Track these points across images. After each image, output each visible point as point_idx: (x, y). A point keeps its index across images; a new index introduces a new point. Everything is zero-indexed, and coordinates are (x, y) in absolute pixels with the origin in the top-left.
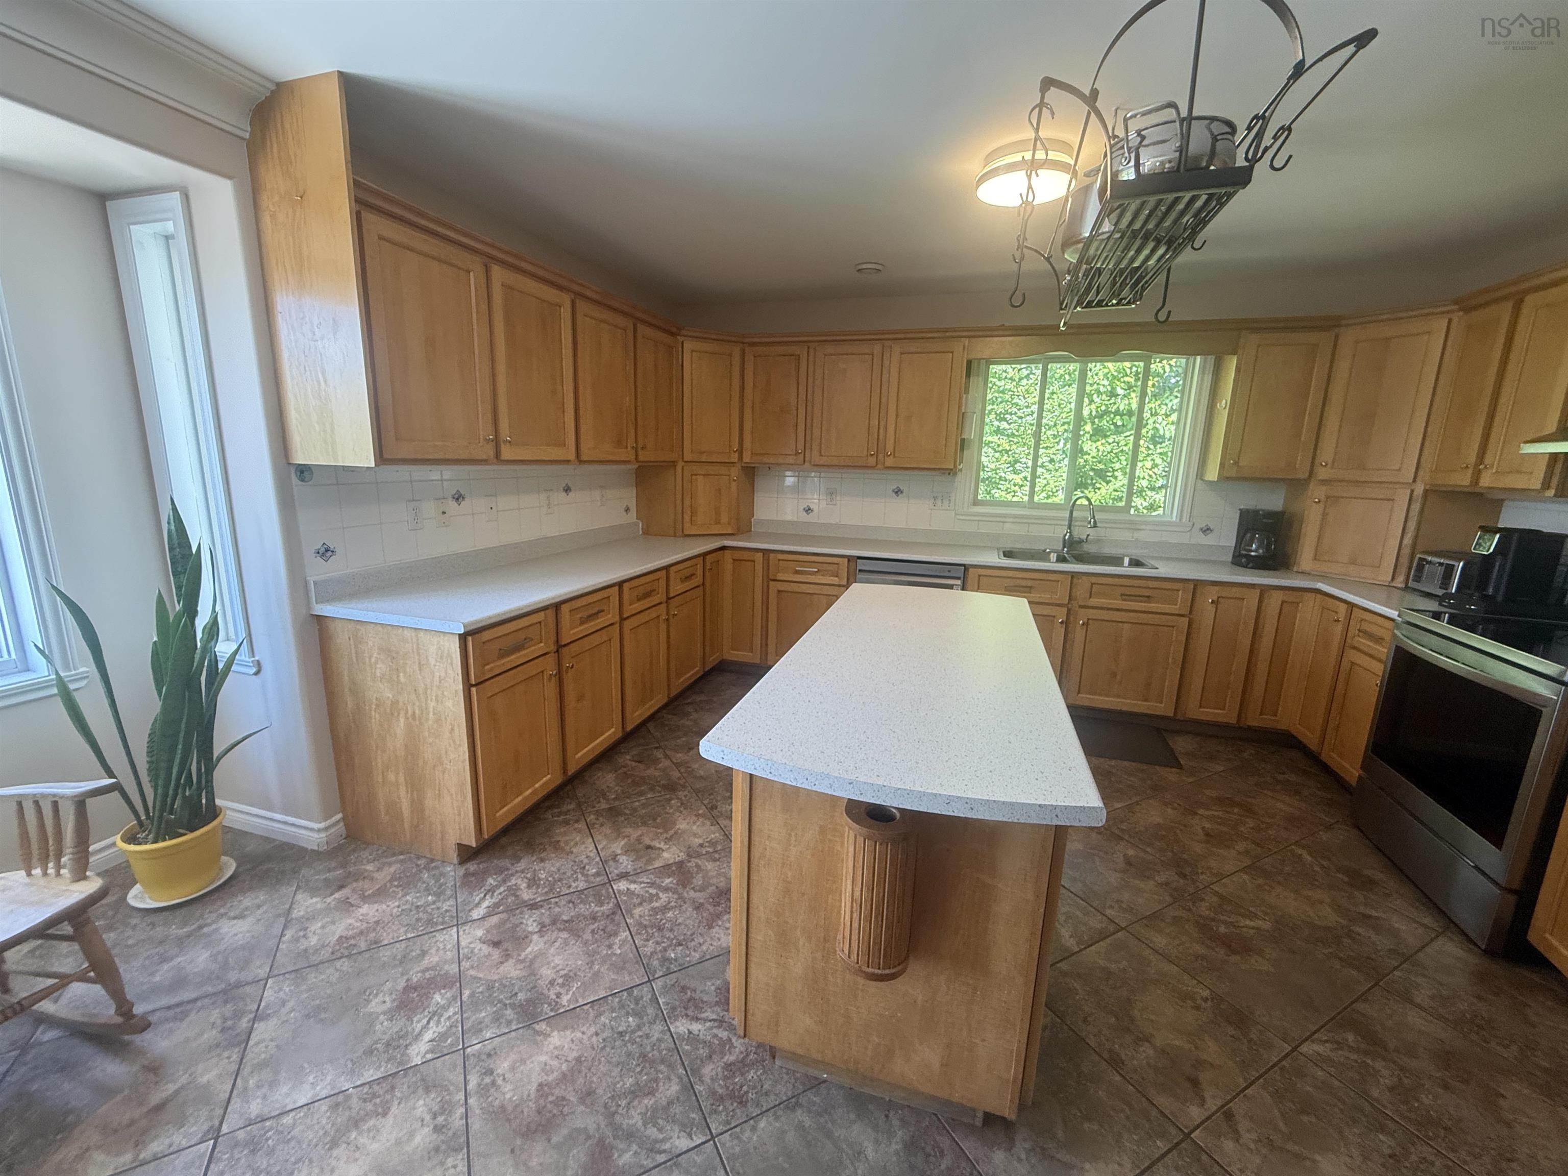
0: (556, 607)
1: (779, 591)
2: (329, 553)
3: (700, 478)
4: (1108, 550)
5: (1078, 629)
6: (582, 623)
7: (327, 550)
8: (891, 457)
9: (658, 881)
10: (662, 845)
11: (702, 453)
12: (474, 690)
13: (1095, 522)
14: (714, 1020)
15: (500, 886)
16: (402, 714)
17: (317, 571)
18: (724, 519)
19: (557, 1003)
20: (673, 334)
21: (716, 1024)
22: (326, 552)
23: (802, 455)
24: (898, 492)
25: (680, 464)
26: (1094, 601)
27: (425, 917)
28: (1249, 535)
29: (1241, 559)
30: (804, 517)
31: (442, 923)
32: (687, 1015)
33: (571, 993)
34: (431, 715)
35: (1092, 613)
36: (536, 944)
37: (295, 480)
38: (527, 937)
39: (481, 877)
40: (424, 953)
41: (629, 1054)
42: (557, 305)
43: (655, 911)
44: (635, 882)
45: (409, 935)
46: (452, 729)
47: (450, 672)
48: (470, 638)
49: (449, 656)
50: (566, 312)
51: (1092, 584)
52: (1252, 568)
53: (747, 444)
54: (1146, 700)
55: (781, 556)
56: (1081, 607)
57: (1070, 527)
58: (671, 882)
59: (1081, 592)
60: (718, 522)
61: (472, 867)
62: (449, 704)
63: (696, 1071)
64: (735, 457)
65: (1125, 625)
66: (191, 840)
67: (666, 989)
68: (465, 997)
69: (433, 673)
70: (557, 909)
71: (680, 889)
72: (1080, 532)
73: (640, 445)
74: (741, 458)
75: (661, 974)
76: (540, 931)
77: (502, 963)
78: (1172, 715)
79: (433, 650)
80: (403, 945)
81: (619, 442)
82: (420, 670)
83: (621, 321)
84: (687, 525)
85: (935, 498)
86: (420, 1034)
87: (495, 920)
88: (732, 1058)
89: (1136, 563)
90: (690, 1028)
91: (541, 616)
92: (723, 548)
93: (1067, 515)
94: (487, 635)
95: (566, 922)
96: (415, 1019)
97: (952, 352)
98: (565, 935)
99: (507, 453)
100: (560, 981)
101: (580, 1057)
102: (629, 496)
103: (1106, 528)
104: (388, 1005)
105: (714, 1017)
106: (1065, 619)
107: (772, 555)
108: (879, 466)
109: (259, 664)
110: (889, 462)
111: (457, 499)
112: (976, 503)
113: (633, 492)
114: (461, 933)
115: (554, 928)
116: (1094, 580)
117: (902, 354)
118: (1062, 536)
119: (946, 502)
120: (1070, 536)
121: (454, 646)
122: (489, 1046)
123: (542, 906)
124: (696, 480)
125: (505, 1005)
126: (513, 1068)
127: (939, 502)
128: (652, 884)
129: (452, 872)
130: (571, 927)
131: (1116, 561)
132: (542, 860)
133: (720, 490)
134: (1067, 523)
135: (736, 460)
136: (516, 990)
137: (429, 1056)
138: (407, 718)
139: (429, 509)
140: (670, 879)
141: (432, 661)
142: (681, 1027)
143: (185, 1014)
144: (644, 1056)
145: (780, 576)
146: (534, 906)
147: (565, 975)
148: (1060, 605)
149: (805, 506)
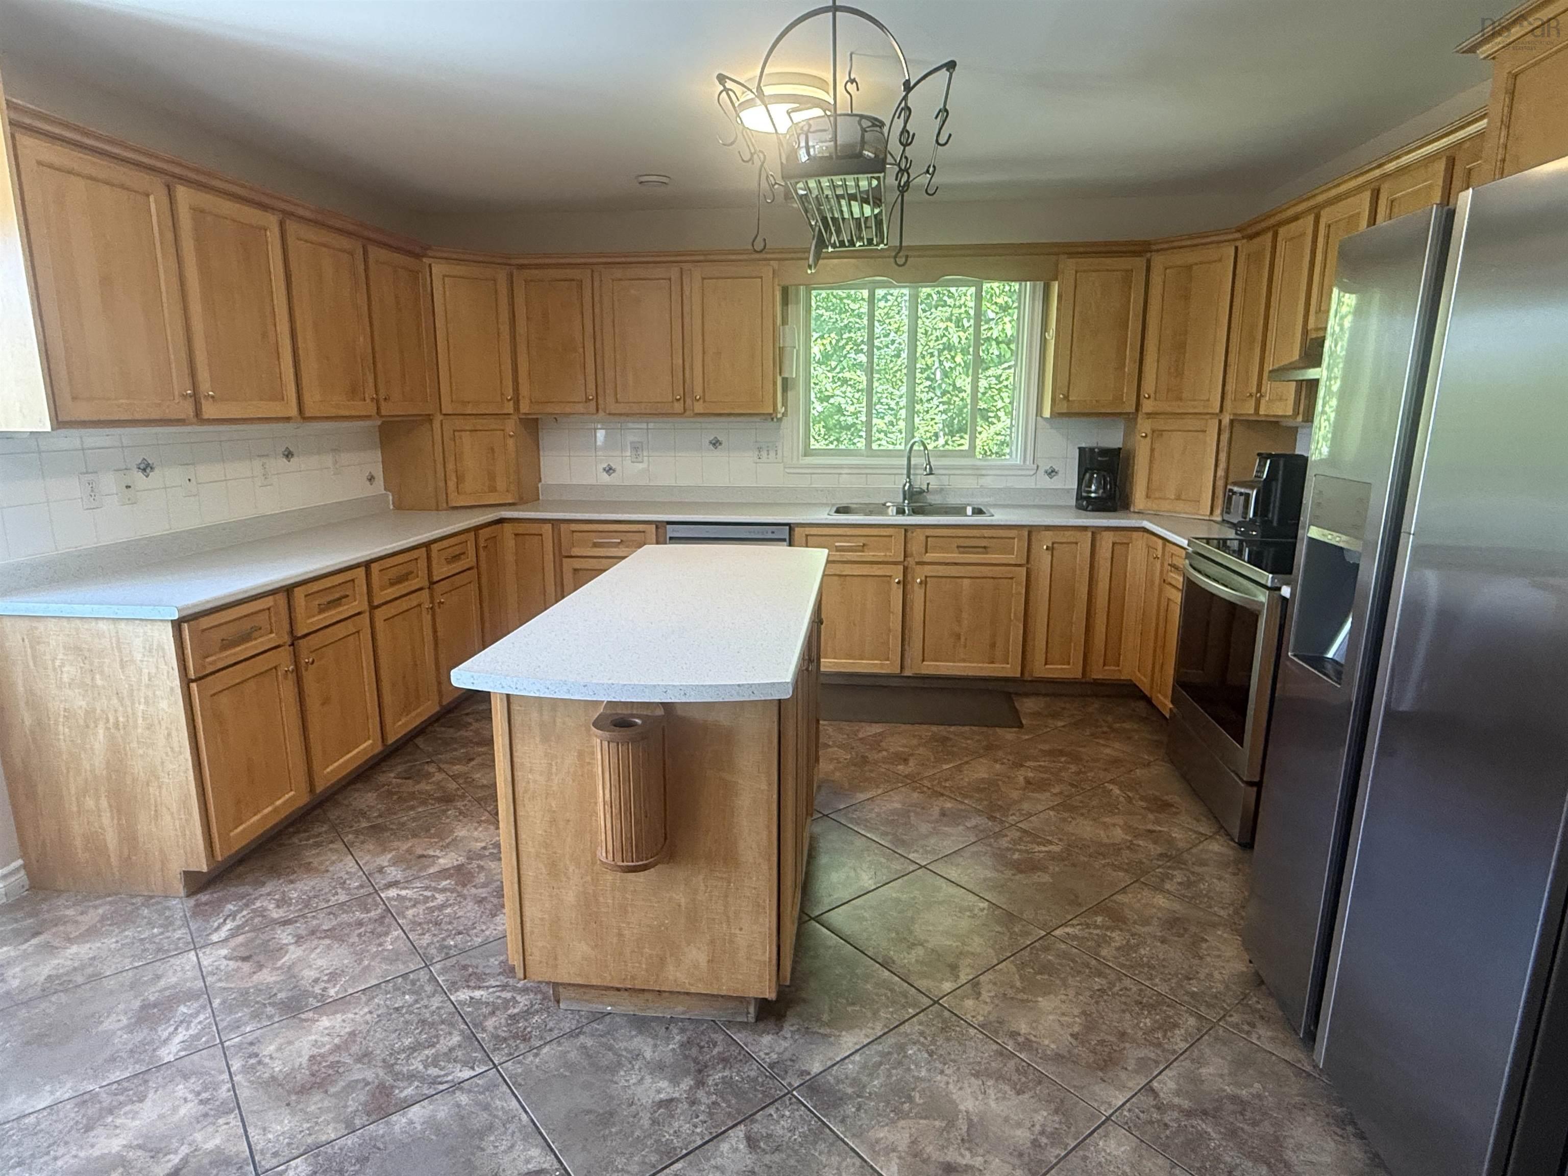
0: (288, 590)
1: (575, 570)
3: (466, 437)
4: (953, 500)
5: (916, 587)
6: (321, 611)
8: (701, 401)
9: (433, 884)
10: (438, 853)
11: (465, 403)
12: (194, 686)
13: (931, 468)
14: (497, 986)
15: (242, 910)
16: (101, 725)
18: (501, 484)
19: (323, 996)
20: (418, 256)
21: (500, 989)
23: (593, 403)
24: (716, 443)
25: (439, 418)
26: (930, 556)
27: (153, 947)
28: (1088, 475)
29: (1085, 503)
30: (605, 478)
31: (176, 950)
32: (468, 987)
33: (338, 986)
34: (140, 721)
35: (928, 570)
36: (294, 953)
38: (281, 949)
39: (217, 905)
40: (158, 977)
41: (407, 1022)
42: (260, 229)
43: (431, 910)
44: (407, 888)
45: (136, 964)
46: (169, 735)
47: (163, 666)
48: (185, 626)
49: (161, 647)
50: (273, 236)
51: (927, 537)
52: (1093, 510)
53: (524, 390)
54: (993, 662)
55: (574, 527)
56: (918, 563)
57: (909, 477)
58: (450, 884)
59: (916, 547)
60: (493, 489)
61: (204, 897)
62: (164, 704)
63: (480, 1025)
64: (509, 408)
65: (965, 580)
67: (444, 971)
68: (215, 1005)
69: (140, 671)
70: (315, 922)
71: (459, 888)
72: (920, 481)
73: (382, 396)
74: (517, 409)
75: (439, 959)
76: (296, 942)
77: (254, 973)
78: (1018, 675)
79: (138, 642)
80: (130, 973)
81: (354, 392)
82: (122, 667)
83: (345, 243)
84: (453, 495)
85: (760, 449)
86: (168, 1039)
87: (241, 939)
88: (516, 1011)
89: (978, 511)
90: (472, 995)
91: (269, 602)
92: (501, 521)
93: (905, 462)
94: (205, 622)
95: (327, 930)
96: (160, 1029)
97: (761, 278)
98: (327, 941)
99: (209, 410)
100: (326, 978)
101: (353, 1031)
102: (373, 461)
103: (950, 475)
104: (125, 1022)
105: (498, 983)
106: (901, 579)
107: (563, 527)
108: (688, 413)
110: (699, 408)
111: (144, 470)
112: (808, 452)
113: (378, 455)
114: (200, 955)
115: (313, 937)
116: (929, 532)
117: (703, 279)
118: (901, 486)
119: (772, 454)
120: (909, 487)
121: (167, 636)
122: (250, 1038)
123: (296, 922)
124: (461, 438)
125: (264, 1004)
126: (279, 1049)
127: (764, 453)
128: (426, 888)
129: (180, 905)
130: (335, 935)
131: (959, 510)
132: (292, 882)
133: (492, 449)
134: (905, 472)
135: (512, 412)
136: (275, 991)
137: (183, 1053)
138: (108, 729)
139: (109, 482)
140: (448, 881)
141: (138, 657)
142: (463, 995)
144: (422, 1021)
145: (576, 551)
146: (286, 923)
147: (331, 973)
148: (895, 563)
149: (605, 465)
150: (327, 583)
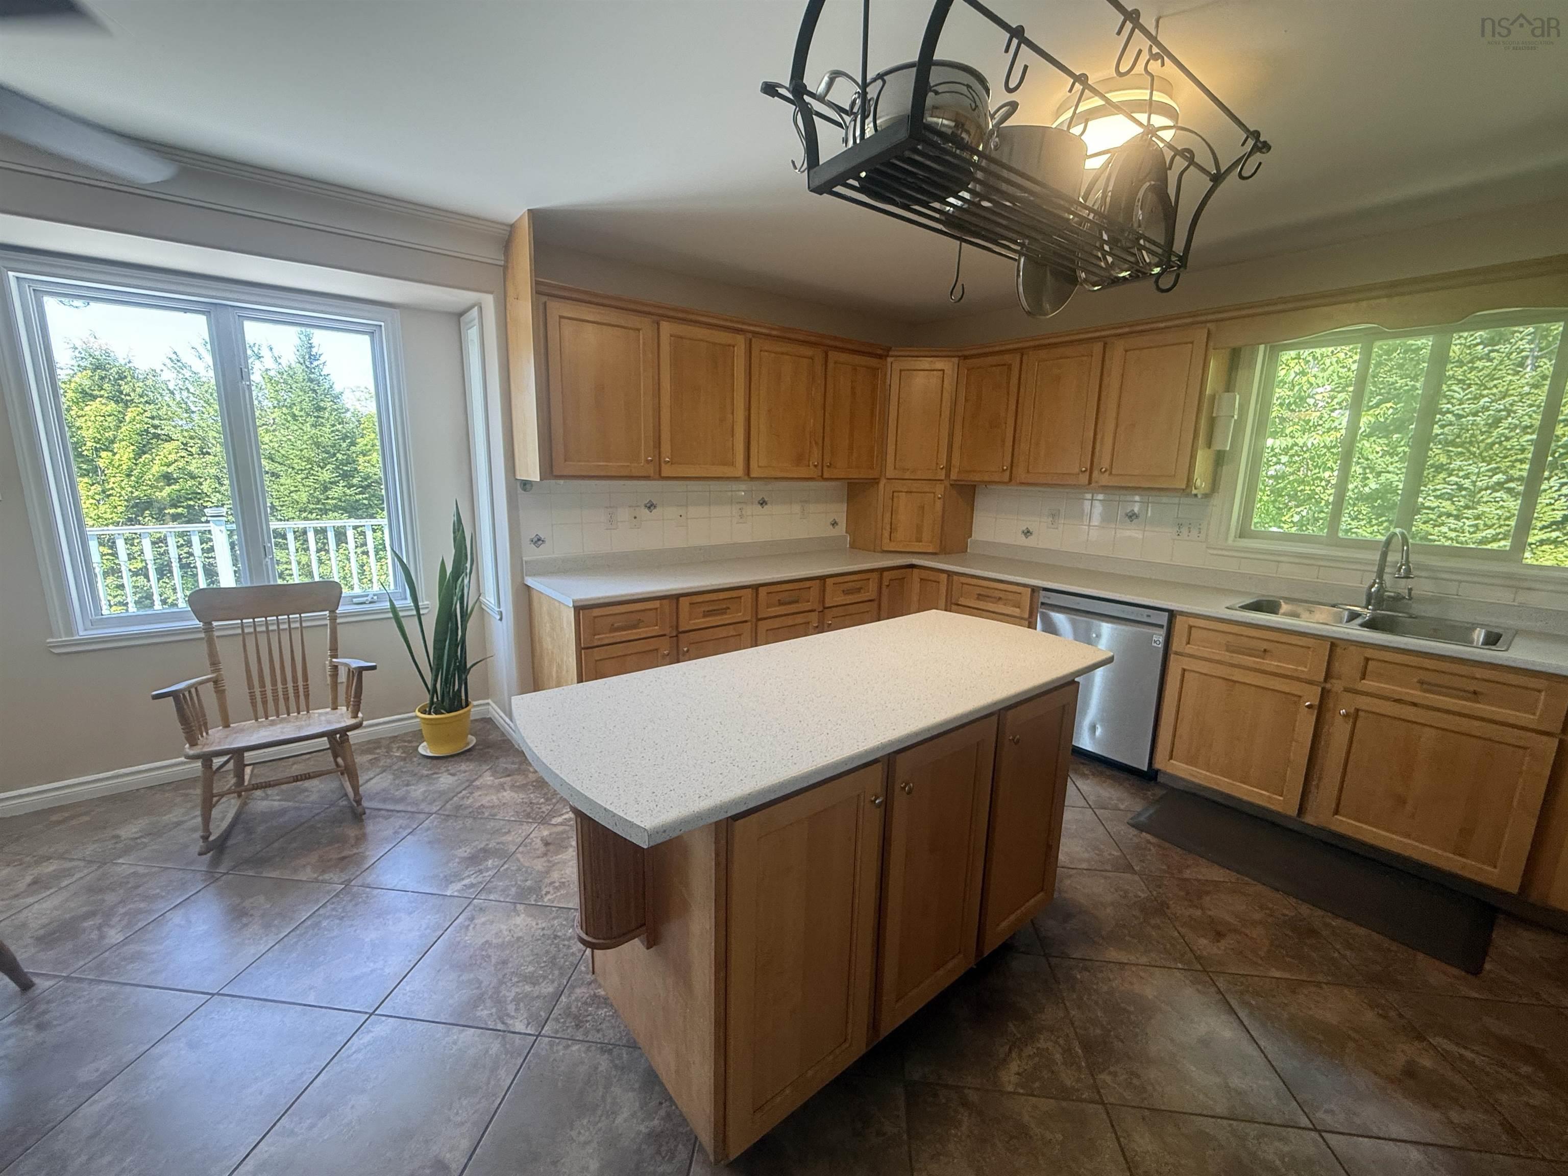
0: (675, 598)
2: (540, 542)
3: (903, 495)
4: (1457, 615)
5: (1339, 720)
6: (704, 616)
7: (539, 540)
8: (1107, 473)
11: (905, 470)
12: (583, 653)
13: (1408, 570)
17: (531, 554)
18: (926, 535)
20: (880, 357)
22: (538, 541)
23: (1008, 473)
24: (1132, 516)
25: (883, 482)
26: (1369, 684)
27: (529, 810)
30: (1022, 541)
31: (534, 818)
33: (555, 895)
34: (565, 666)
35: (1363, 702)
36: (567, 855)
37: (520, 490)
38: (567, 847)
40: (509, 833)
41: (547, 952)
42: (729, 345)
45: (512, 819)
47: (571, 635)
48: (581, 612)
49: (570, 623)
50: (740, 351)
51: (1367, 660)
53: (956, 461)
54: (1462, 855)
56: (1347, 690)
57: (1380, 575)
59: (1347, 666)
60: (919, 540)
62: (571, 659)
63: (573, 987)
64: (942, 475)
65: (1427, 729)
66: (446, 718)
68: (502, 869)
69: (564, 633)
72: (1393, 585)
73: (827, 461)
74: (948, 475)
77: (539, 857)
78: (1515, 891)
79: (564, 617)
80: (504, 823)
81: (799, 459)
82: (561, 632)
83: (808, 351)
84: (886, 540)
85: (1180, 525)
86: (463, 879)
87: (562, 828)
88: (602, 993)
91: (657, 604)
92: (912, 566)
93: (1377, 557)
94: (597, 612)
96: (469, 869)
97: (1191, 343)
99: (666, 471)
100: (557, 884)
101: (521, 937)
102: (839, 512)
103: (1460, 582)
104: (466, 854)
106: (1317, 703)
107: (955, 578)
108: (1093, 485)
109: (501, 613)
110: (1105, 480)
111: (649, 508)
112: (1244, 532)
113: (844, 507)
114: (537, 829)
116: (1369, 653)
117: (1126, 351)
118: (1366, 586)
119: (1194, 532)
120: (1378, 590)
121: (572, 616)
122: (486, 904)
124: (898, 497)
125: (516, 884)
126: (484, 924)
127: (1184, 530)
131: (1461, 634)
133: (923, 507)
134: (1375, 569)
135: (943, 478)
136: (530, 878)
138: (556, 666)
139: (624, 514)
141: (565, 626)
143: (390, 817)
144: (554, 958)
145: (963, 601)
147: (563, 882)
148: (1311, 683)
149: (1024, 528)
150: (714, 597)
